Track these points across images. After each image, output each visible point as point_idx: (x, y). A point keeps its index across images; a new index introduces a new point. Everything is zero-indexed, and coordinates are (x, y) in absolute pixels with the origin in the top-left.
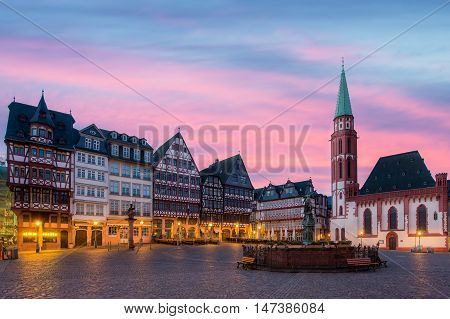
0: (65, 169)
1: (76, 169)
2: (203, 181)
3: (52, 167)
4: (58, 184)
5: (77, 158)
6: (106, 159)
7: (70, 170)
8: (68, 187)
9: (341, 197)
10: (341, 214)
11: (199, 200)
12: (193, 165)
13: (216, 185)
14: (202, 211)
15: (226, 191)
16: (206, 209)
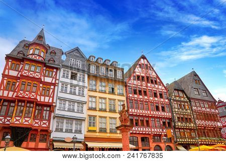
0: (51, 84)
1: (60, 85)
2: (170, 95)
3: (39, 81)
4: (42, 98)
5: (62, 74)
6: (86, 76)
7: (54, 85)
8: (51, 101)
11: (170, 114)
12: (158, 81)
13: (183, 99)
14: (175, 126)
15: (193, 104)
16: (179, 124)
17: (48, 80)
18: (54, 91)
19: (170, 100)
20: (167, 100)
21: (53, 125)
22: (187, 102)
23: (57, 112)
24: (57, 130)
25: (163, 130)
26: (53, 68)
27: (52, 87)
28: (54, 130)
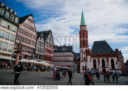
2: (38, 38)
9: (84, 54)
10: (84, 60)
11: (35, 47)
12: (35, 30)
13: (42, 41)
14: (35, 53)
15: (46, 45)
16: (37, 52)
19: (37, 41)
20: (35, 40)
22: (43, 43)
25: (29, 54)
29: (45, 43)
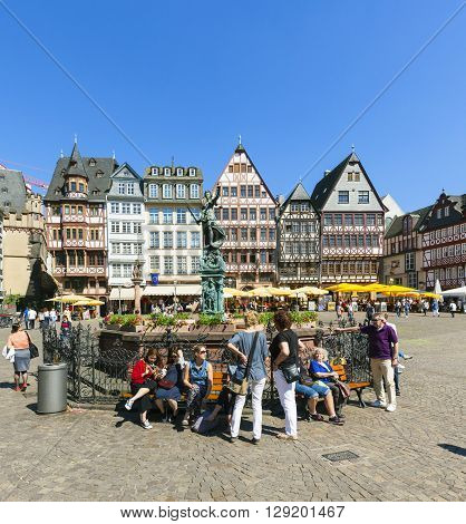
1: (109, 223)
3: (84, 224)
4: (92, 243)
5: (110, 209)
6: (142, 206)
7: (103, 225)
8: (101, 246)
11: (275, 244)
13: (305, 216)
14: (279, 260)
15: (325, 222)
16: (288, 256)
17: (95, 220)
18: (103, 233)
19: (277, 221)
20: (273, 222)
21: (110, 271)
23: (111, 257)
24: (114, 276)
26: (98, 203)
27: (101, 228)
28: (111, 275)
29: (319, 219)
